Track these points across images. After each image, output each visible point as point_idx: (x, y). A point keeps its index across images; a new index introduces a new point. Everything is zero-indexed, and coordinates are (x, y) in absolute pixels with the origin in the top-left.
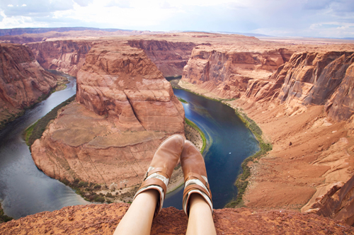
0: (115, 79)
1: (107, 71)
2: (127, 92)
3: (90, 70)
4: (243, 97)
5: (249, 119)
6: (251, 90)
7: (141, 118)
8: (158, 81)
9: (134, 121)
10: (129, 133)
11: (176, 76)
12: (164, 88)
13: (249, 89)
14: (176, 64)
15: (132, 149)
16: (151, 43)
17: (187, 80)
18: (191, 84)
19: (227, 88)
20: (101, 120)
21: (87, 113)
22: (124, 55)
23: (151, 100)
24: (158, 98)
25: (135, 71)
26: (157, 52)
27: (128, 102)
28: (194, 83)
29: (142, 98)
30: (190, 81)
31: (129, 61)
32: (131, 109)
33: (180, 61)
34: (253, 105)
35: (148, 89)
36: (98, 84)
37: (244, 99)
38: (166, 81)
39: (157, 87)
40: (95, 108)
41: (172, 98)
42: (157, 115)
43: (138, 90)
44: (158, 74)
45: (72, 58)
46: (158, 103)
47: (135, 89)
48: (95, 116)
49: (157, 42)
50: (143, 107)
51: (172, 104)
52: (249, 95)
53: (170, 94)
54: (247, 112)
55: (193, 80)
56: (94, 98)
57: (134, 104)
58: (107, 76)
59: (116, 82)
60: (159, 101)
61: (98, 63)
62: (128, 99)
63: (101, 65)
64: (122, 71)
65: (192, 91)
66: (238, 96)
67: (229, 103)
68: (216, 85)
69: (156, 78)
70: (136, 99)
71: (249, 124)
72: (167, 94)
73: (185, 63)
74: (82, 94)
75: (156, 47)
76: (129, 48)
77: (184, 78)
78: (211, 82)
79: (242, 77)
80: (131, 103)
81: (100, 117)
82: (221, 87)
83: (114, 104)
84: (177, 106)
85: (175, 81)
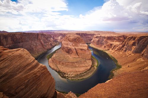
0: (72, 43)
1: (70, 41)
2: (75, 47)
3: (66, 41)
4: (111, 50)
5: (113, 57)
6: (113, 48)
7: (79, 54)
8: (84, 44)
9: (76, 55)
10: (75, 58)
12: (86, 46)
13: (112, 48)
14: (89, 40)
15: (76, 63)
16: (82, 34)
18: (93, 45)
19: (105, 47)
20: (67, 54)
21: (64, 52)
22: (75, 37)
23: (82, 50)
25: (78, 41)
26: (84, 36)
28: (94, 45)
29: (79, 49)
31: (76, 39)
32: (76, 52)
33: (90, 39)
34: (114, 52)
35: (81, 46)
36: (67, 44)
37: (111, 51)
38: (86, 44)
39: (83, 46)
40: (66, 51)
41: (88, 49)
42: (83, 54)
44: (84, 42)
45: (61, 38)
46: (84, 51)
47: (77, 46)
48: (66, 53)
49: (84, 33)
50: (79, 51)
52: (112, 49)
54: (112, 55)
56: (66, 48)
58: (70, 43)
59: (72, 44)
60: (84, 50)
61: (68, 39)
62: (75, 49)
63: (68, 40)
64: (74, 41)
65: (94, 47)
66: (109, 50)
67: (105, 51)
68: (101, 46)
69: (83, 44)
70: (77, 49)
71: (113, 58)
72: (86, 48)
73: (92, 39)
74: (63, 47)
75: (83, 35)
76: (76, 35)
77: (91, 44)
78: (100, 45)
79: (110, 44)
81: (67, 53)
82: (103, 47)
83: (71, 50)
84: (89, 51)
85: (89, 44)
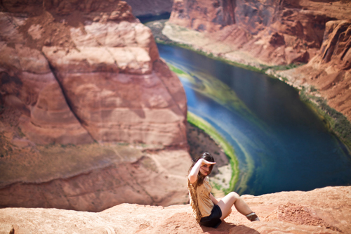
2: (49, 51)
4: (315, 62)
5: (332, 112)
6: (333, 44)
7: (85, 112)
8: (122, 26)
9: (67, 121)
10: (57, 149)
11: (157, 12)
12: (135, 42)
13: (327, 43)
15: (67, 188)
17: (183, 21)
18: (192, 32)
19: (277, 41)
23: (106, 71)
24: (122, 65)
27: (51, 75)
28: (200, 28)
29: (86, 67)
30: (191, 25)
32: (58, 92)
34: (338, 78)
35: (99, 45)
37: (318, 66)
38: (139, 27)
39: (119, 41)
41: (155, 65)
42: (122, 106)
43: (74, 47)
44: (124, 9)
46: (123, 78)
47: (69, 44)
51: (156, 80)
52: (328, 58)
53: (151, 54)
54: (326, 95)
55: (197, 23)
57: (66, 80)
59: (23, 29)
60: (126, 71)
62: (52, 67)
65: (196, 48)
66: (304, 59)
67: (282, 75)
68: (249, 36)
69: (117, 20)
71: (333, 122)
72: (144, 56)
77: (174, 19)
78: (240, 26)
79: (310, 16)
80: (59, 79)
82: (264, 40)
83: (19, 82)
84: (168, 82)
85: (156, 24)
